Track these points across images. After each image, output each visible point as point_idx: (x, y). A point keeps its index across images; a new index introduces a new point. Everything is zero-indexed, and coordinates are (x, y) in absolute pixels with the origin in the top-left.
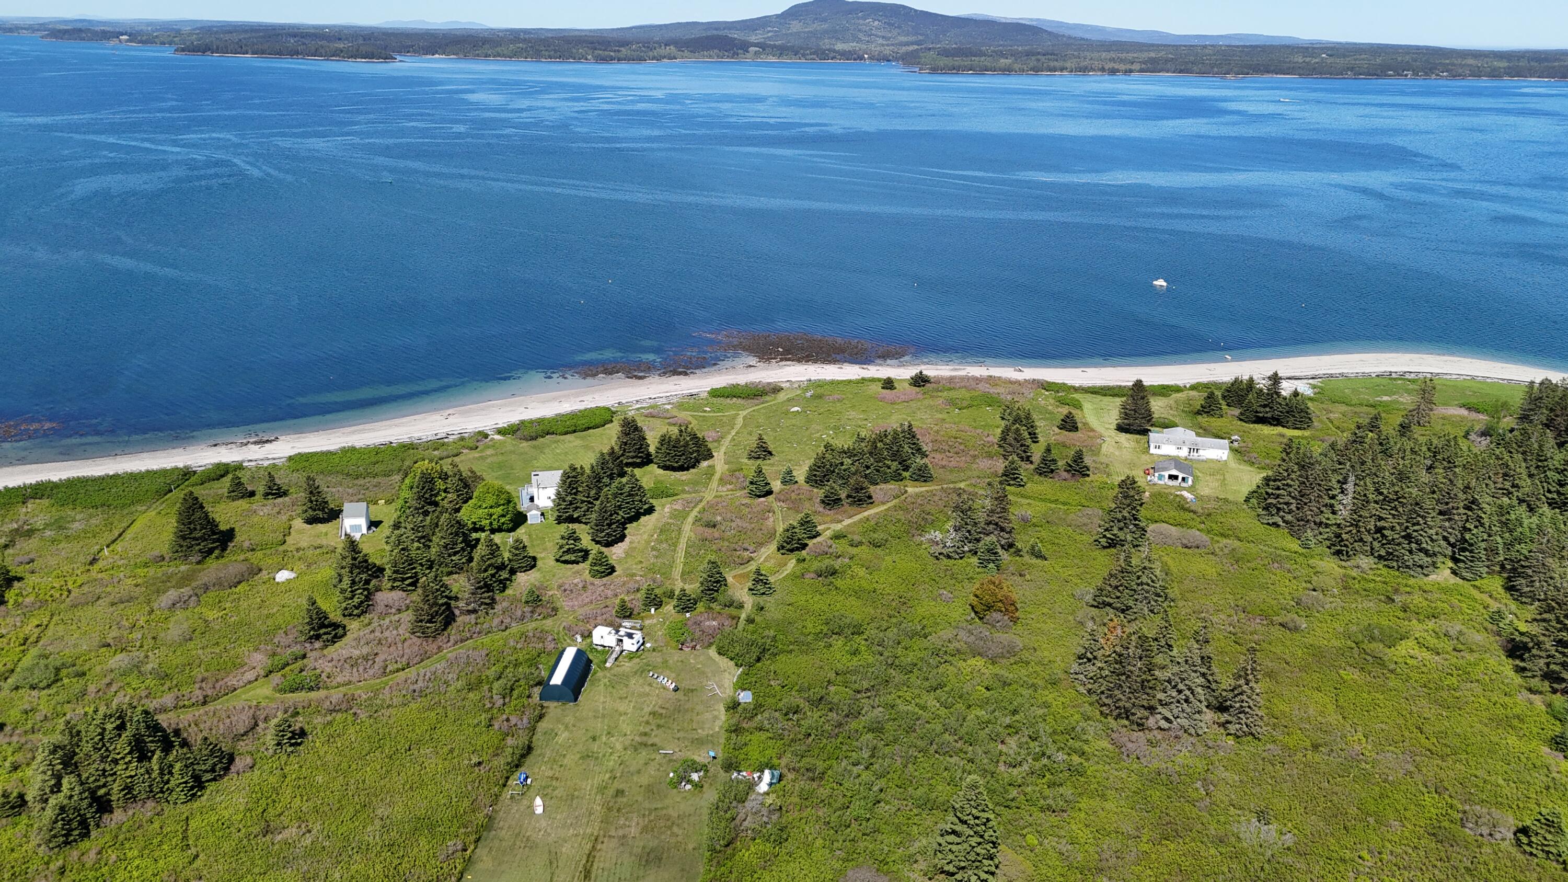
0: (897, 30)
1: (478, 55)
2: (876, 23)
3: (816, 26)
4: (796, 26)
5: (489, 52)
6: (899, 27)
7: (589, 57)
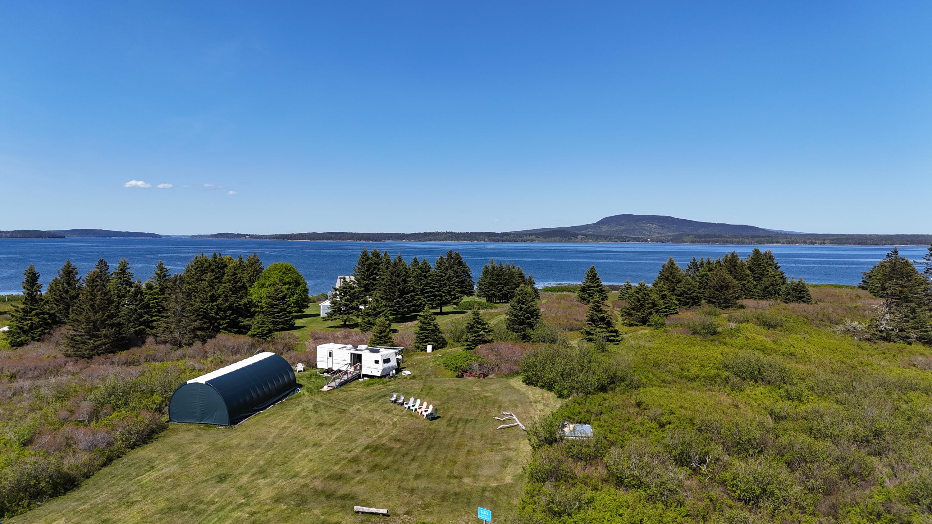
0: (667, 230)
1: (426, 240)
2: (654, 226)
3: (618, 228)
4: (605, 228)
5: (432, 238)
6: (668, 228)
7: (486, 240)
